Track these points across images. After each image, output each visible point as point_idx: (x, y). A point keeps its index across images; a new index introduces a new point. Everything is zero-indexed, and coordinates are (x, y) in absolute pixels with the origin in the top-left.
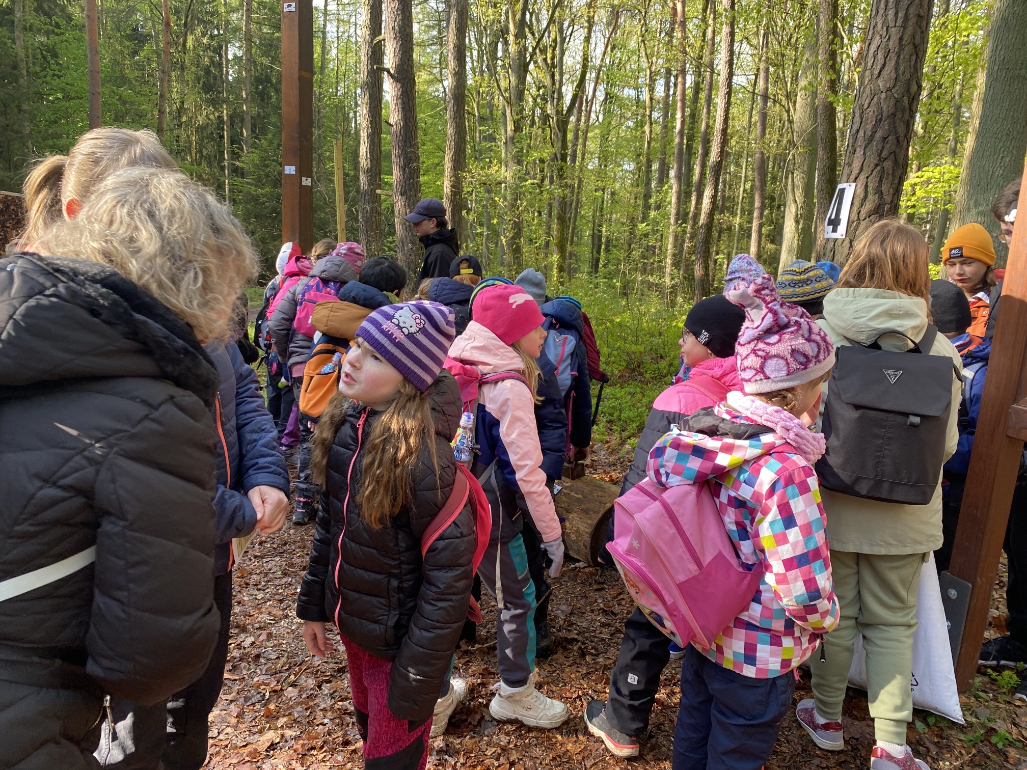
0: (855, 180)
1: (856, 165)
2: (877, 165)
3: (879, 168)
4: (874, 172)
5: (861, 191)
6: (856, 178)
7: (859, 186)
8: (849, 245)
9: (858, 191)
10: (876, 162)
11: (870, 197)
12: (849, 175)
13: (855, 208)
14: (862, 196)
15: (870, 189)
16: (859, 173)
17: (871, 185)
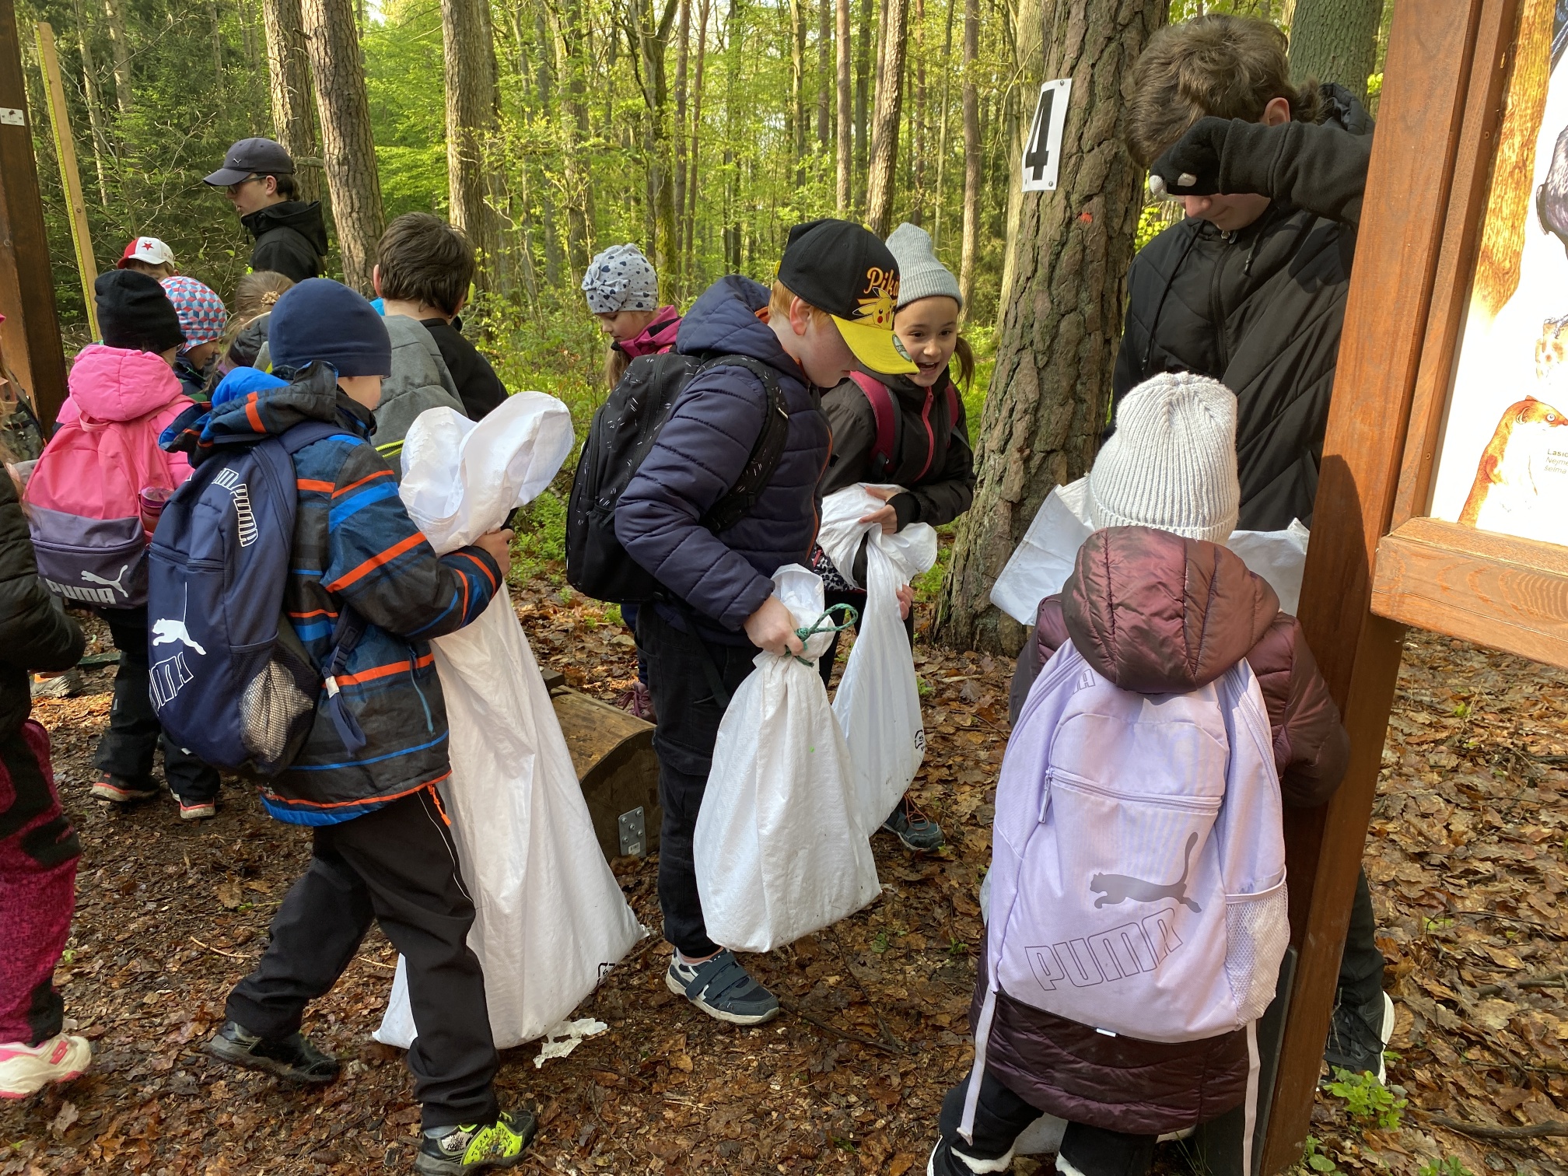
0: (1070, 74)
1: (1072, 41)
2: (1110, 39)
3: (1113, 45)
4: (1106, 54)
5: (1081, 92)
6: (1073, 68)
7: (1078, 84)
8: (1063, 203)
9: (1078, 94)
10: (1108, 32)
11: (1099, 105)
12: (1060, 63)
13: (1073, 129)
14: (1084, 104)
15: (1098, 89)
16: (1078, 58)
17: (1100, 82)
